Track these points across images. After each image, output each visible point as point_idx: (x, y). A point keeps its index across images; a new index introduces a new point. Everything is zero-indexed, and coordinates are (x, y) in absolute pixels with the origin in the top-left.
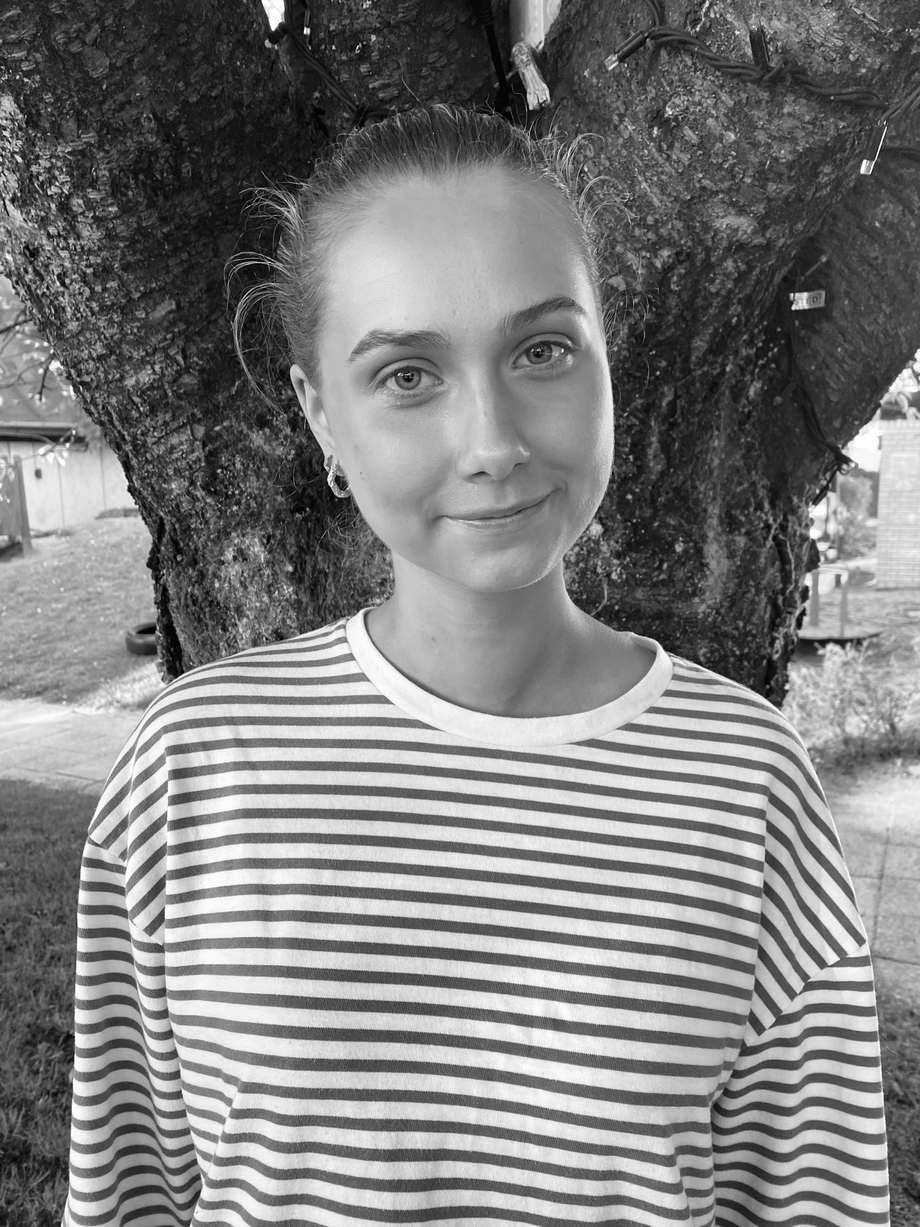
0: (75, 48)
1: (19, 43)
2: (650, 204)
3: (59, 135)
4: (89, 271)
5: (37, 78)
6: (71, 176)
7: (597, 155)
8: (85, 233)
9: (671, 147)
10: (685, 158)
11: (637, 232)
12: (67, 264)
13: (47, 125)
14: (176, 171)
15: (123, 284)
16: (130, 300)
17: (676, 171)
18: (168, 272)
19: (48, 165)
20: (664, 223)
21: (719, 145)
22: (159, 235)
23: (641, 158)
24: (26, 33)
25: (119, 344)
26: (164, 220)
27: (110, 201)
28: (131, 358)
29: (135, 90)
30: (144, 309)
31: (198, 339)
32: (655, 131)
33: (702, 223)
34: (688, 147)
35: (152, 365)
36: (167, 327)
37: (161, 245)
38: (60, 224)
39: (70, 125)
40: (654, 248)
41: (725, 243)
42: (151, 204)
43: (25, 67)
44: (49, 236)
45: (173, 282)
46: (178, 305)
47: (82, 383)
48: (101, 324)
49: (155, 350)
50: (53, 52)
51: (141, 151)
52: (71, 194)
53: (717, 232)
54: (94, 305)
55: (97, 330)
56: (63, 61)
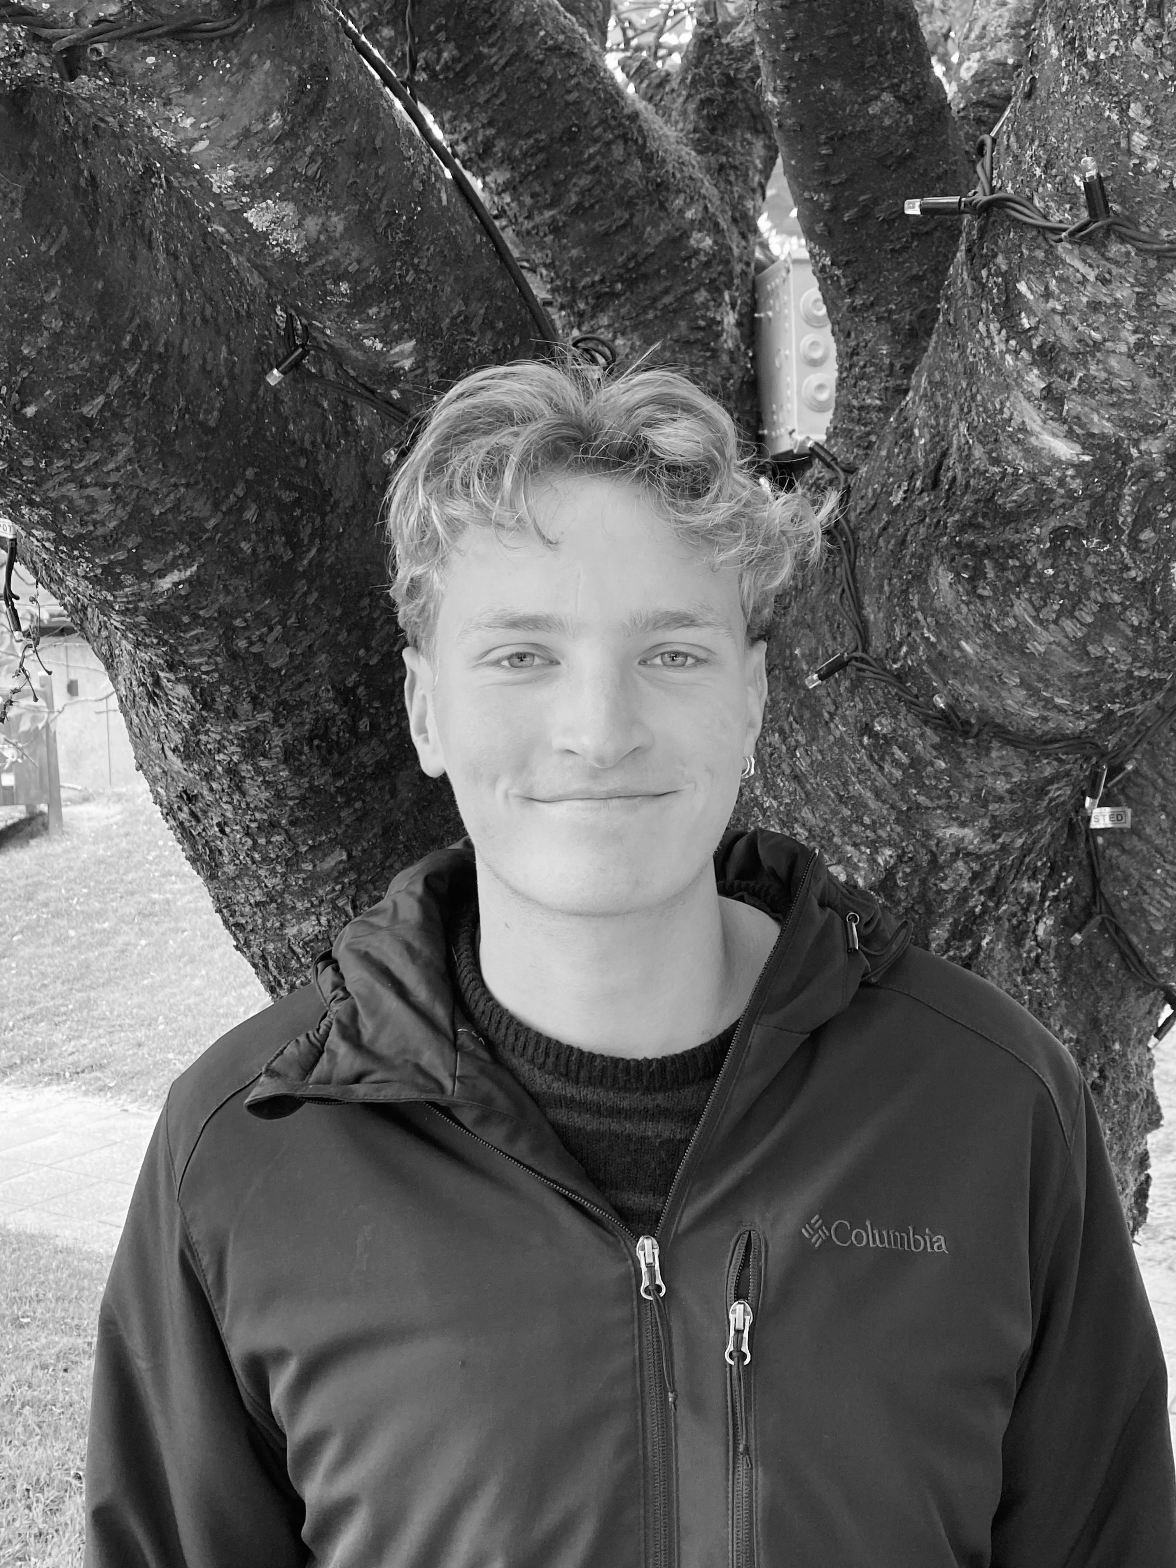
0: (255, 649)
1: (201, 653)
2: (866, 806)
3: (232, 714)
4: (253, 825)
5: (216, 675)
6: (243, 747)
7: (809, 743)
8: (252, 792)
9: (882, 758)
10: (898, 774)
11: (855, 828)
12: (229, 815)
13: (222, 708)
14: (353, 730)
15: (290, 838)
16: (297, 853)
17: (890, 781)
18: (340, 822)
19: (218, 737)
20: (883, 826)
21: (929, 769)
22: (333, 789)
23: (853, 760)
24: (209, 646)
25: (281, 894)
26: (337, 775)
27: (282, 767)
28: (294, 908)
29: (314, 669)
30: (312, 861)
31: (371, 887)
32: (866, 740)
33: (924, 831)
34: (897, 764)
35: (318, 916)
36: (337, 878)
37: (333, 798)
38: (225, 782)
39: (245, 707)
40: (875, 845)
41: (952, 850)
42: (325, 763)
43: (204, 668)
44: (211, 789)
45: (346, 831)
46: (350, 856)
47: (237, 925)
48: (262, 873)
49: (321, 902)
50: (234, 656)
51: (317, 720)
52: (240, 762)
53: (939, 841)
54: (257, 856)
55: (258, 878)
56: (243, 659)
